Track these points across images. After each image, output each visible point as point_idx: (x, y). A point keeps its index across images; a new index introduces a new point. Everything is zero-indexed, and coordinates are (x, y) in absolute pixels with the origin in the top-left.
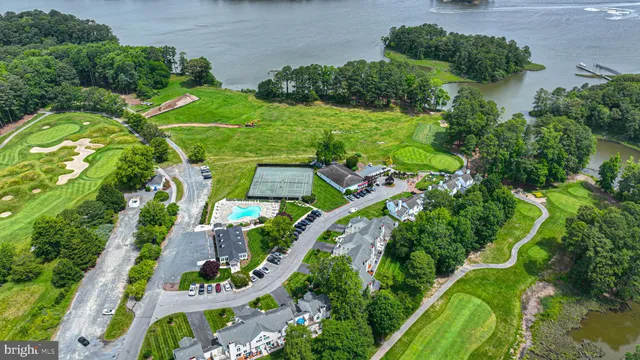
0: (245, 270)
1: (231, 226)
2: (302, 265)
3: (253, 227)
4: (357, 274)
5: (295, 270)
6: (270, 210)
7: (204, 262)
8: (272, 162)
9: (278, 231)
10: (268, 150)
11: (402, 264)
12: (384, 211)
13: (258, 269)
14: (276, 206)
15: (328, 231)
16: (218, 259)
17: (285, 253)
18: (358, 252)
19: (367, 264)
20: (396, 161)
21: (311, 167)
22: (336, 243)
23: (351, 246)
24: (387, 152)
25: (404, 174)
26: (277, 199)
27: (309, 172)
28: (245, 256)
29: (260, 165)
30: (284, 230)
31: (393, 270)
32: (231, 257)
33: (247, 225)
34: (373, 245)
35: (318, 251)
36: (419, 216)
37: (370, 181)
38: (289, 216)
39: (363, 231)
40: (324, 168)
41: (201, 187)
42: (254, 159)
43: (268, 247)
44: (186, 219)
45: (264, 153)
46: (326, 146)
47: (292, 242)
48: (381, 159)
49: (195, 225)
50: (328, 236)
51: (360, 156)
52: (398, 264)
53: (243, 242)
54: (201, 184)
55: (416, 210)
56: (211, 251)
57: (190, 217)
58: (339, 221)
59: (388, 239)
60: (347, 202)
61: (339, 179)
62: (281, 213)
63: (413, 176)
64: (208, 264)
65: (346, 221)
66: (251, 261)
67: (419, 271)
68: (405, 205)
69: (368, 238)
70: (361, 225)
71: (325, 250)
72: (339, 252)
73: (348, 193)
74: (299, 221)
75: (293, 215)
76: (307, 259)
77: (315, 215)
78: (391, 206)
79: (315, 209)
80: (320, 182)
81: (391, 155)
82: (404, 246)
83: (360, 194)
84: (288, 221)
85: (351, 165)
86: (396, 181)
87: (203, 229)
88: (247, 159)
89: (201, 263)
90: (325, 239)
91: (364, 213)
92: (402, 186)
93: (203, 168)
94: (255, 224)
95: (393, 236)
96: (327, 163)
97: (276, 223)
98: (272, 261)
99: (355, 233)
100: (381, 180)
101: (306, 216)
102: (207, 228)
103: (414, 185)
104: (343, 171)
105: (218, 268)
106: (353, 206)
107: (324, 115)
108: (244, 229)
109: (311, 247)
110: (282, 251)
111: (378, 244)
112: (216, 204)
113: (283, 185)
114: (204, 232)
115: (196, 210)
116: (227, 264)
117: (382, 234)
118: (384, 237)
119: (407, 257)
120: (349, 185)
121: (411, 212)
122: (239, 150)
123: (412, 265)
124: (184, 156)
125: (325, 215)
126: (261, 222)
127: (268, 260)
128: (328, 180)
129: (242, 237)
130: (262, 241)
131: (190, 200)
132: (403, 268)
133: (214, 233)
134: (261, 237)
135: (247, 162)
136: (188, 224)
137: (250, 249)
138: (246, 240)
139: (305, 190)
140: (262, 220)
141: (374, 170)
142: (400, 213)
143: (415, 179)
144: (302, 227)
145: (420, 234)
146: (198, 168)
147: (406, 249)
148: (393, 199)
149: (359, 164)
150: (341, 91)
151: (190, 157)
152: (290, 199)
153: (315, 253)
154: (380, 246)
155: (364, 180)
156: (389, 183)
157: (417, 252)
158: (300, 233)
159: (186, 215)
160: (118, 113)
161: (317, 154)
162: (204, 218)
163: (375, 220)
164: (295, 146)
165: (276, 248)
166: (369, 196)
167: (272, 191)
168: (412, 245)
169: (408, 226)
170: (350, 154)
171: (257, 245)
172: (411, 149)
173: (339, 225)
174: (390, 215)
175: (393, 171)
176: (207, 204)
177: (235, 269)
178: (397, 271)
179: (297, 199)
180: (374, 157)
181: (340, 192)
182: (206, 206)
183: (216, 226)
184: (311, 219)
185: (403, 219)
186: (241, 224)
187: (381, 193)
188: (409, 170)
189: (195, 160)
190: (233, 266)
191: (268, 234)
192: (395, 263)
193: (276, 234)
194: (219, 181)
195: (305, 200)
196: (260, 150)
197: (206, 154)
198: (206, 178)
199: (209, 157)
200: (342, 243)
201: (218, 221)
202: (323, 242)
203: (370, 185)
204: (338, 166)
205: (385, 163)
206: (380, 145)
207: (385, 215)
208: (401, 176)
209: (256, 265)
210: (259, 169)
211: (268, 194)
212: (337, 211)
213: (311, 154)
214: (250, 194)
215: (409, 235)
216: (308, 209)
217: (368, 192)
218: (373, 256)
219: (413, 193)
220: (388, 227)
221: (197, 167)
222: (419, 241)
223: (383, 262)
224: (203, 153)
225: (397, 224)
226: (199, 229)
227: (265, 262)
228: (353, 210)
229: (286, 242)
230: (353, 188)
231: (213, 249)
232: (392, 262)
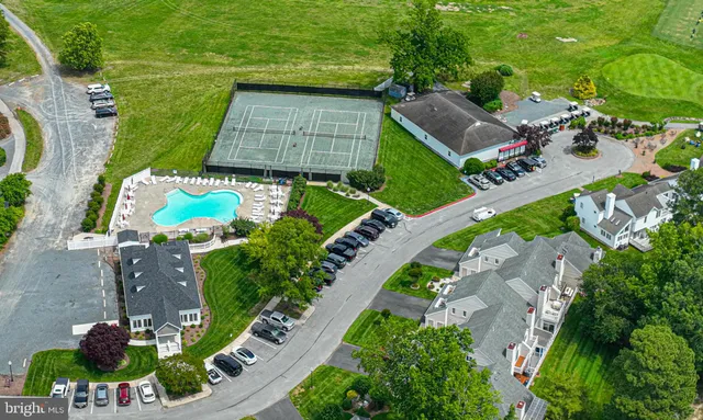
0: (194, 353)
1: (160, 239)
2: (339, 350)
3: (216, 244)
4: (484, 377)
5: (323, 359)
6: (265, 204)
7: (89, 326)
8: (275, 80)
9: (283, 257)
10: (266, 48)
11: (607, 361)
12: (566, 219)
13: (225, 351)
14: (280, 194)
15: (414, 265)
16: (125, 322)
17: (298, 316)
18: (488, 327)
19: (514, 354)
20: (606, 91)
21: (377, 96)
22: (432, 297)
23: (473, 304)
24: (580, 67)
25: (627, 125)
26: (282, 176)
27: (368, 115)
28: (194, 317)
29: (243, 87)
30: (299, 257)
31: (584, 375)
32: (158, 320)
33: (203, 239)
34: (532, 307)
35: (386, 314)
36: (661, 237)
37: (533, 141)
38: (313, 220)
39: (507, 270)
40: (411, 101)
41: (88, 137)
42: (229, 70)
43: (254, 299)
44: (49, 217)
45: (254, 56)
46: (420, 43)
47: (318, 287)
48: (566, 81)
49: (69, 233)
50: (413, 276)
51: (508, 74)
52: (599, 361)
53: (192, 283)
54: (87, 128)
55: (652, 221)
56: (107, 298)
57: (57, 211)
58: (446, 242)
59: (571, 292)
60: (467, 193)
61: (449, 132)
62: (292, 212)
63: (650, 131)
64: (99, 332)
65: (463, 241)
66: (210, 331)
67: (651, 378)
68: (624, 205)
69: (519, 286)
70: (504, 252)
71: (403, 313)
72: (438, 320)
73: (472, 168)
74: (339, 235)
75: (324, 219)
76: (355, 335)
77: (381, 221)
78: (586, 209)
79: (382, 207)
80: (403, 140)
81: (593, 73)
82: (621, 314)
83: (503, 173)
84: (309, 231)
85: (484, 95)
86: (604, 143)
87: (90, 245)
88: (208, 71)
89: (81, 330)
90: (405, 284)
91: (513, 222)
92: (618, 157)
93: (93, 87)
94: (224, 237)
95: (588, 286)
96: (419, 88)
97: (278, 235)
98: (263, 333)
99: (484, 274)
100: (566, 137)
101: (355, 223)
102: (100, 241)
103: (652, 155)
104: (462, 110)
105: (125, 345)
106: (483, 205)
108: (194, 250)
109: (367, 303)
110: (290, 310)
111: (546, 307)
112: (126, 182)
113: (299, 139)
114: (93, 251)
115: (75, 193)
116: (149, 335)
117: (558, 279)
118: (563, 287)
119: (624, 341)
120: (473, 148)
121: (640, 225)
122: (190, 46)
123: (635, 359)
124: (46, 56)
125: (407, 223)
126: (240, 234)
127: (254, 332)
128: (420, 133)
129: (189, 270)
130: (240, 282)
131: (59, 169)
132: (612, 373)
133: (118, 256)
134: (237, 272)
135: (210, 78)
136: (53, 229)
137: (209, 301)
138: (200, 275)
139: (357, 156)
140: (241, 228)
141: (544, 110)
142: (610, 227)
143: (656, 140)
144: (346, 250)
145: (661, 286)
146: (82, 88)
147: (622, 322)
148: (597, 190)
149: (504, 94)
151: (63, 60)
152: (317, 177)
153: (375, 320)
154: (552, 310)
155: (517, 136)
156: (584, 145)
157: (650, 330)
158: (339, 266)
159: (47, 207)
161: (394, 64)
162: (94, 215)
163: (541, 242)
164: (334, 42)
165: (276, 300)
166: (527, 181)
167: (271, 154)
168: (638, 312)
169: (629, 261)
170: (482, 66)
171: (228, 291)
172: (648, 59)
173: (445, 252)
174: (582, 232)
175: (595, 115)
176: (101, 180)
177: (167, 349)
178: (594, 378)
179: (336, 178)
180: (547, 78)
181: (449, 165)
182: (99, 187)
183: (123, 236)
184: (369, 232)
185: (616, 243)
186: (188, 237)
187: (560, 172)
188: (641, 114)
189: (77, 65)
190: (163, 340)
191: (257, 263)
192: (591, 357)
193: (274, 264)
194: (134, 124)
195: (357, 181)
196: (243, 47)
197: (105, 53)
198: (102, 114)
199: (110, 60)
200: (450, 298)
201: (126, 225)
202: (399, 292)
203: (533, 150)
204: (447, 97)
205: (575, 95)
206: (563, 47)
207: (568, 229)
208: (619, 130)
209: (222, 344)
210: (239, 97)
211: (259, 162)
212: (440, 214)
213: (377, 65)
214: (214, 160)
215: (631, 285)
216: (363, 206)
217: (527, 168)
218: (529, 334)
219: (648, 177)
220: (575, 261)
221: (79, 86)
222: (657, 300)
223: (557, 353)
224: (97, 49)
225: (599, 254)
226: (78, 242)
227: (246, 335)
228: (483, 214)
229: (301, 287)
230: (484, 156)
231: (114, 294)
232: (580, 353)
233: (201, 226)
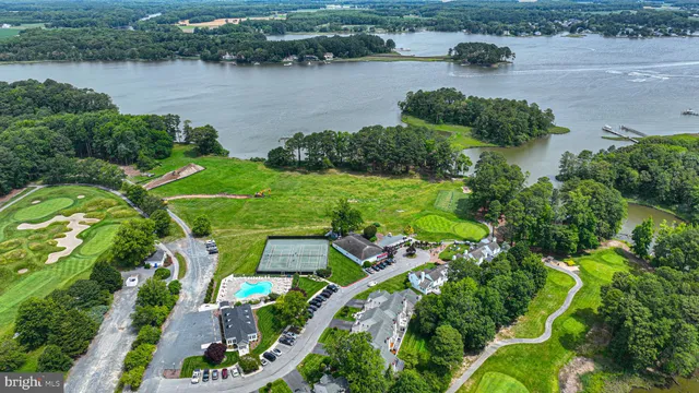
0: (254, 353)
1: (238, 304)
2: (317, 346)
3: (263, 304)
4: (378, 353)
5: (310, 350)
6: (282, 286)
7: (208, 345)
8: (284, 234)
9: (291, 308)
10: (280, 221)
11: (427, 341)
12: (406, 284)
13: (268, 351)
14: (289, 281)
15: (346, 307)
16: (224, 342)
17: (298, 333)
18: (377, 331)
19: (389, 342)
20: (417, 231)
21: (326, 238)
22: (354, 320)
23: (370, 322)
24: (406, 222)
25: (427, 244)
26: (288, 274)
27: (324, 244)
28: (254, 337)
29: (270, 238)
30: (298, 307)
31: (418, 348)
32: (239, 339)
33: (257, 303)
34: (395, 321)
35: (335, 329)
36: (444, 288)
37: (390, 252)
38: (303, 291)
39: (384, 306)
40: (341, 240)
41: (206, 262)
42: (265, 231)
43: (280, 327)
44: (190, 298)
45: (275, 225)
46: (342, 215)
47: (306, 320)
48: (402, 227)
49: (199, 304)
50: (345, 312)
51: (378, 226)
52: (423, 342)
53: (252, 322)
54: (206, 259)
55: (440, 282)
56: (217, 332)
57: (193, 295)
58: (358, 296)
59: (411, 314)
60: (365, 276)
61: (356, 251)
62: (294, 288)
63: (436, 246)
64: (213, 347)
65: (365, 295)
66: (262, 342)
67: (446, 347)
68: (428, 276)
69: (389, 314)
70: (382, 299)
71: (344, 328)
72: (357, 330)
73: (367, 265)
74: (314, 297)
75: (307, 291)
76: (323, 339)
77: (331, 290)
78: (413, 278)
79: (331, 284)
80: (337, 255)
81: (411, 224)
82: (431, 321)
83: (379, 266)
84: (301, 296)
85: (369, 235)
86: (418, 251)
87: (208, 309)
88: (255, 232)
89: (205, 346)
90: (343, 316)
91: (385, 286)
92: (424, 257)
93: (208, 242)
94: (266, 302)
95: (417, 311)
96: (344, 234)
97: (288, 299)
98: (284, 341)
99: (375, 309)
100: (403, 250)
101: (320, 291)
102: (213, 307)
103: (437, 255)
104: (361, 242)
105: (224, 351)
106: (373, 280)
107: (340, 183)
108: (253, 307)
109: (327, 325)
110: (295, 330)
111: (401, 320)
112: (223, 281)
113: (295, 257)
114: (208, 312)
115: (200, 287)
116: (235, 346)
117: (405, 309)
118: (407, 312)
119: (433, 332)
120: (366, 257)
121: (435, 284)
122: (248, 222)
123: (438, 340)
124: (187, 229)
125: (342, 290)
126: (272, 299)
127: (280, 341)
128: (345, 252)
129: (251, 316)
130: (273, 320)
131: (194, 277)
132: (430, 346)
133: (220, 313)
134: (272, 316)
135: (257, 235)
136: (192, 303)
137: (260, 329)
138: (256, 318)
139: (320, 263)
140: (273, 297)
141: (395, 240)
142: (424, 286)
143: (439, 249)
144: (317, 303)
145: (446, 308)
146: (203, 242)
147: (430, 325)
148: (416, 270)
149: (377, 234)
150: (356, 157)
151: (193, 231)
152: (304, 273)
153: (331, 332)
154: (403, 322)
155: (383, 251)
156: (410, 254)
157: (443, 327)
158: (315, 310)
159: (189, 294)
160: (117, 185)
161: (333, 225)
162: (209, 297)
163: (396, 294)
164: (308, 217)
165: (289, 327)
166: (389, 268)
167: (284, 264)
168: (437, 320)
169: (433, 299)
170: (368, 223)
171: (268, 324)
172: (432, 217)
173: (358, 301)
174: (412, 288)
175: (414, 241)
176: (212, 281)
177: (242, 353)
178: (422, 349)
179: (312, 273)
180: (393, 227)
181: (357, 265)
182: (212, 284)
183: (222, 304)
184: (326, 295)
185: (426, 292)
186: (250, 302)
187: (402, 264)
188: (432, 239)
189: (200, 233)
190: (241, 348)
191: (280, 311)
192: (420, 341)
193: (287, 311)
194: (226, 256)
195: (320, 274)
196: (271, 221)
197: (212, 227)
198: (212, 252)
199: (215, 230)
200: (361, 320)
201: (224, 299)
202: (341, 319)
203: (391, 256)
204: (354, 237)
205: (405, 233)
206: (399, 214)
207: (407, 288)
208: (424, 246)
209: (267, 347)
210: (270, 241)
211: (280, 268)
212: (356, 285)
213: (326, 225)
214: (260, 269)
215: (433, 309)
216: (324, 284)
217: (389, 264)
218: (395, 333)
219: (437, 264)
220: (411, 301)
221: (202, 241)
222: (445, 315)
223: (407, 340)
224: (208, 226)
225: (420, 297)
226: (203, 308)
227: (277, 343)
228: (373, 284)
229: (299, 320)
230: (371, 260)
231: (219, 329)
232: (416, 339)
233: (256, 297)
